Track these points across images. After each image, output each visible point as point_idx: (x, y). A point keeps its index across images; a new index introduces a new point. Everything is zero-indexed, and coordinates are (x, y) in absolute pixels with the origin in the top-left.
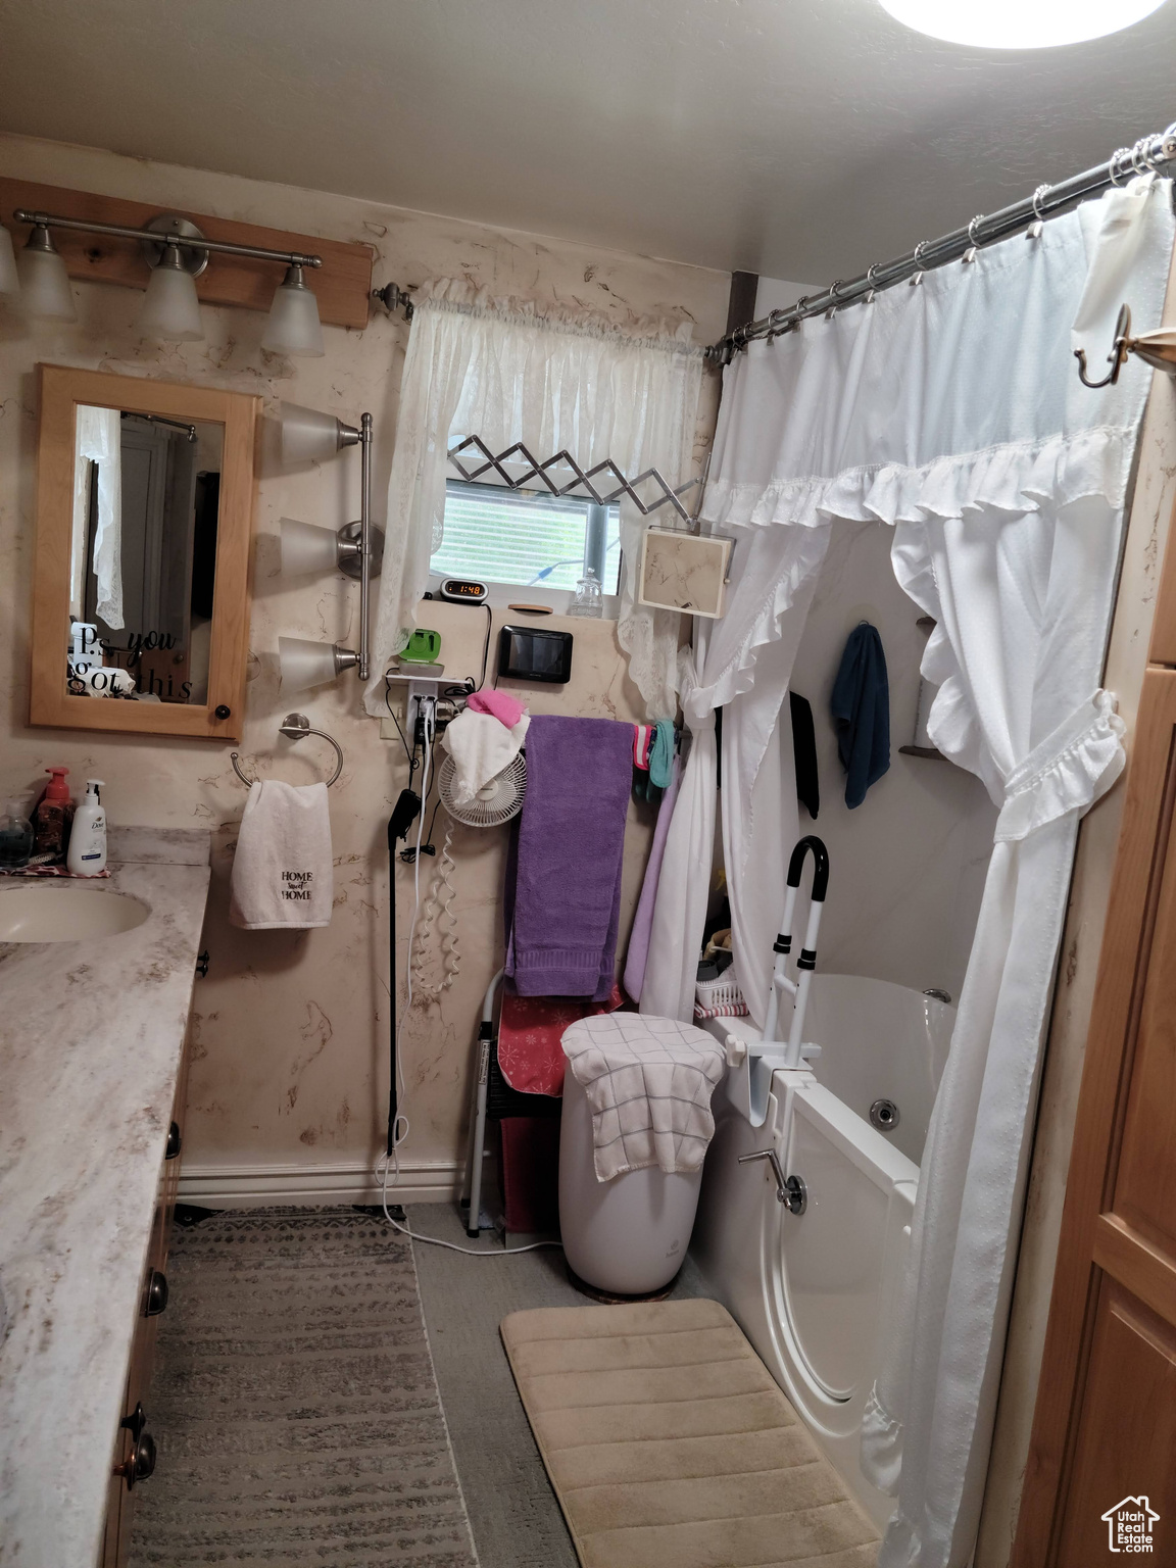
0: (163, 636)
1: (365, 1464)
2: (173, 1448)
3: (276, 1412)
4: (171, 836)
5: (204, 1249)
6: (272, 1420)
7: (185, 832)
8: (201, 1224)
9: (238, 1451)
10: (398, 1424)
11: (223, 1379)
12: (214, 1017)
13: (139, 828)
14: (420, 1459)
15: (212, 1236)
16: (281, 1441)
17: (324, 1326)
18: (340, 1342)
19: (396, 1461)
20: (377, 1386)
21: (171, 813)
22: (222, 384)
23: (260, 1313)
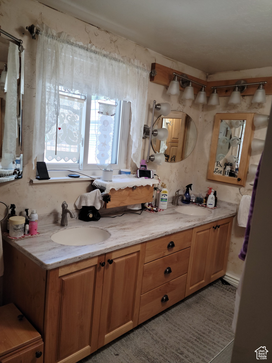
0: (231, 163)
1: (212, 333)
2: (185, 310)
3: (206, 317)
4: (230, 204)
5: (222, 289)
6: (204, 317)
7: (232, 204)
8: (225, 285)
9: (194, 317)
10: (225, 332)
11: (203, 307)
12: (235, 244)
13: (224, 201)
14: (223, 339)
15: (225, 288)
16: (202, 321)
17: (229, 311)
18: (230, 315)
19: (218, 336)
20: (228, 325)
21: (230, 199)
22: (249, 112)
23: (221, 303)
